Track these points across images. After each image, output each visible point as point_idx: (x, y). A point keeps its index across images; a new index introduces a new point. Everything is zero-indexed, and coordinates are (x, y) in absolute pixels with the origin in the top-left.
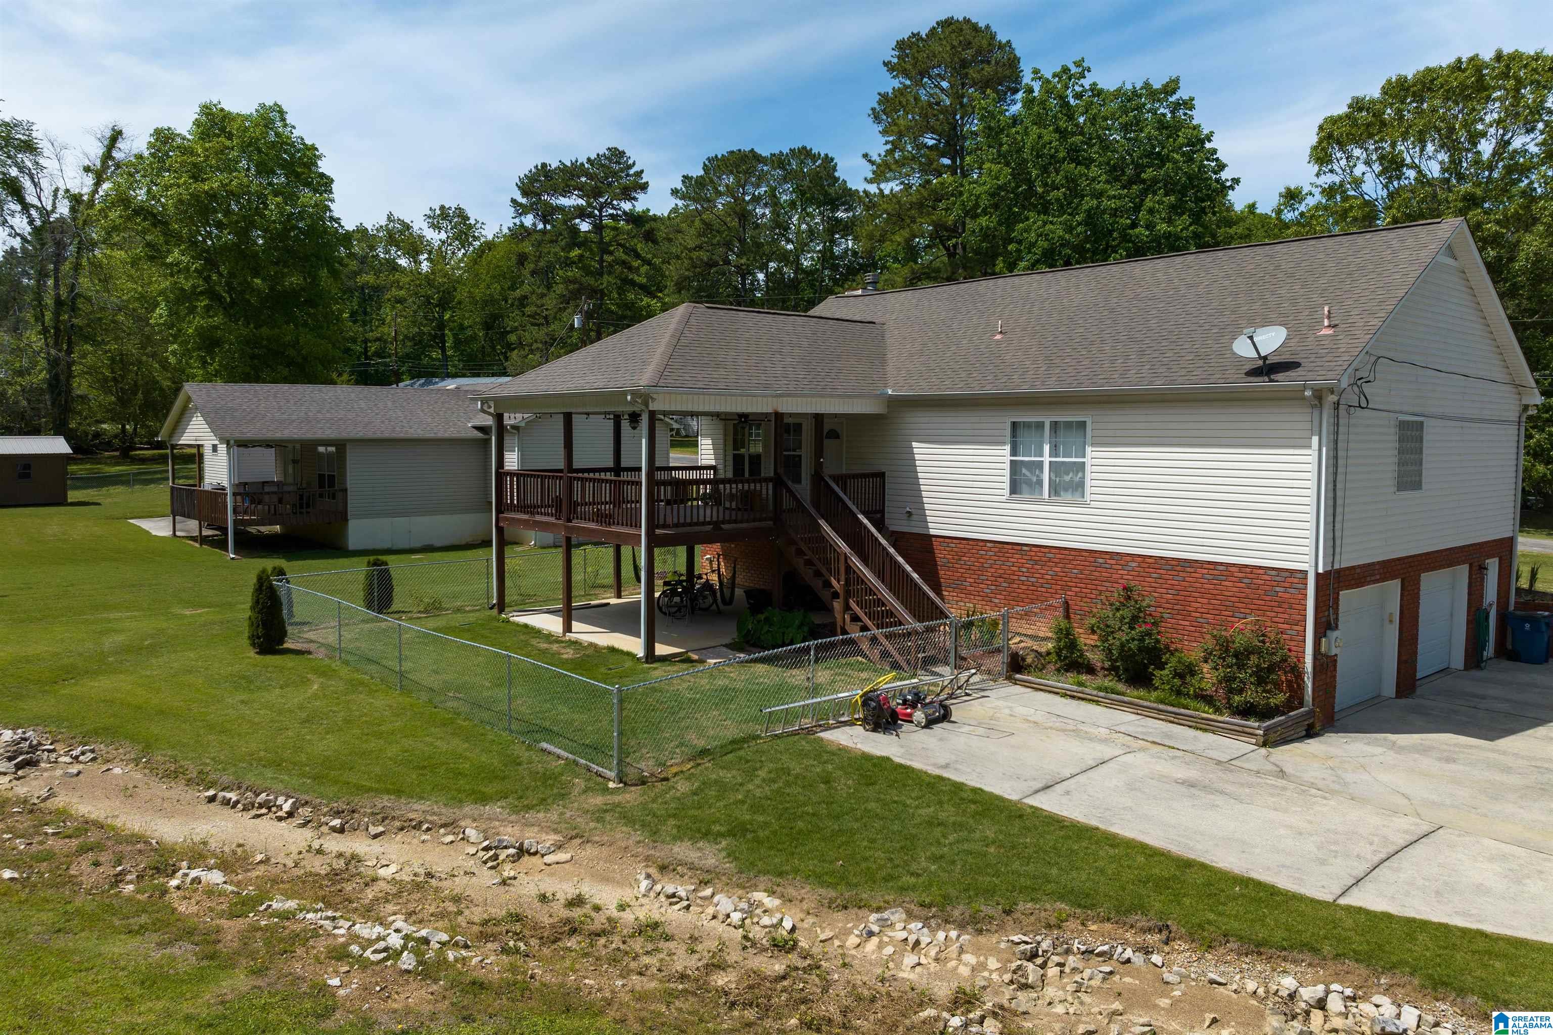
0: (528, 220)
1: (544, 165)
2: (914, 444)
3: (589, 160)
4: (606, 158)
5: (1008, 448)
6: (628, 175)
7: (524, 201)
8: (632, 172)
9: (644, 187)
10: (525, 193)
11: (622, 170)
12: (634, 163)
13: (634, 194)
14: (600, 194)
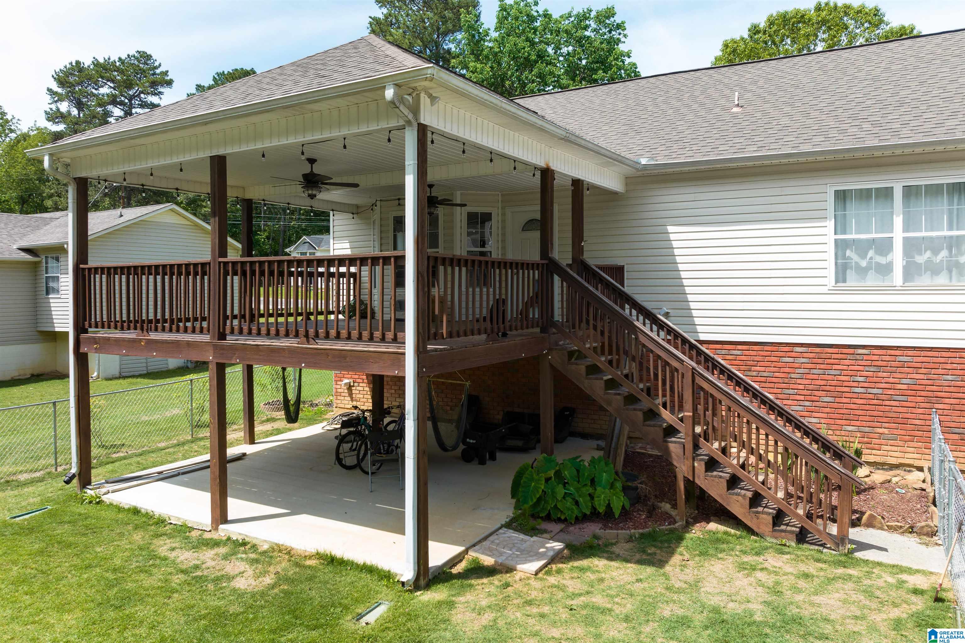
0: (64, 107)
1: (78, 63)
2: (670, 229)
3: (120, 59)
4: (137, 59)
5: (831, 224)
6: (154, 74)
7: (60, 90)
8: (158, 71)
9: (169, 83)
10: (61, 82)
11: (150, 69)
12: (160, 65)
13: (161, 89)
14: (130, 86)
